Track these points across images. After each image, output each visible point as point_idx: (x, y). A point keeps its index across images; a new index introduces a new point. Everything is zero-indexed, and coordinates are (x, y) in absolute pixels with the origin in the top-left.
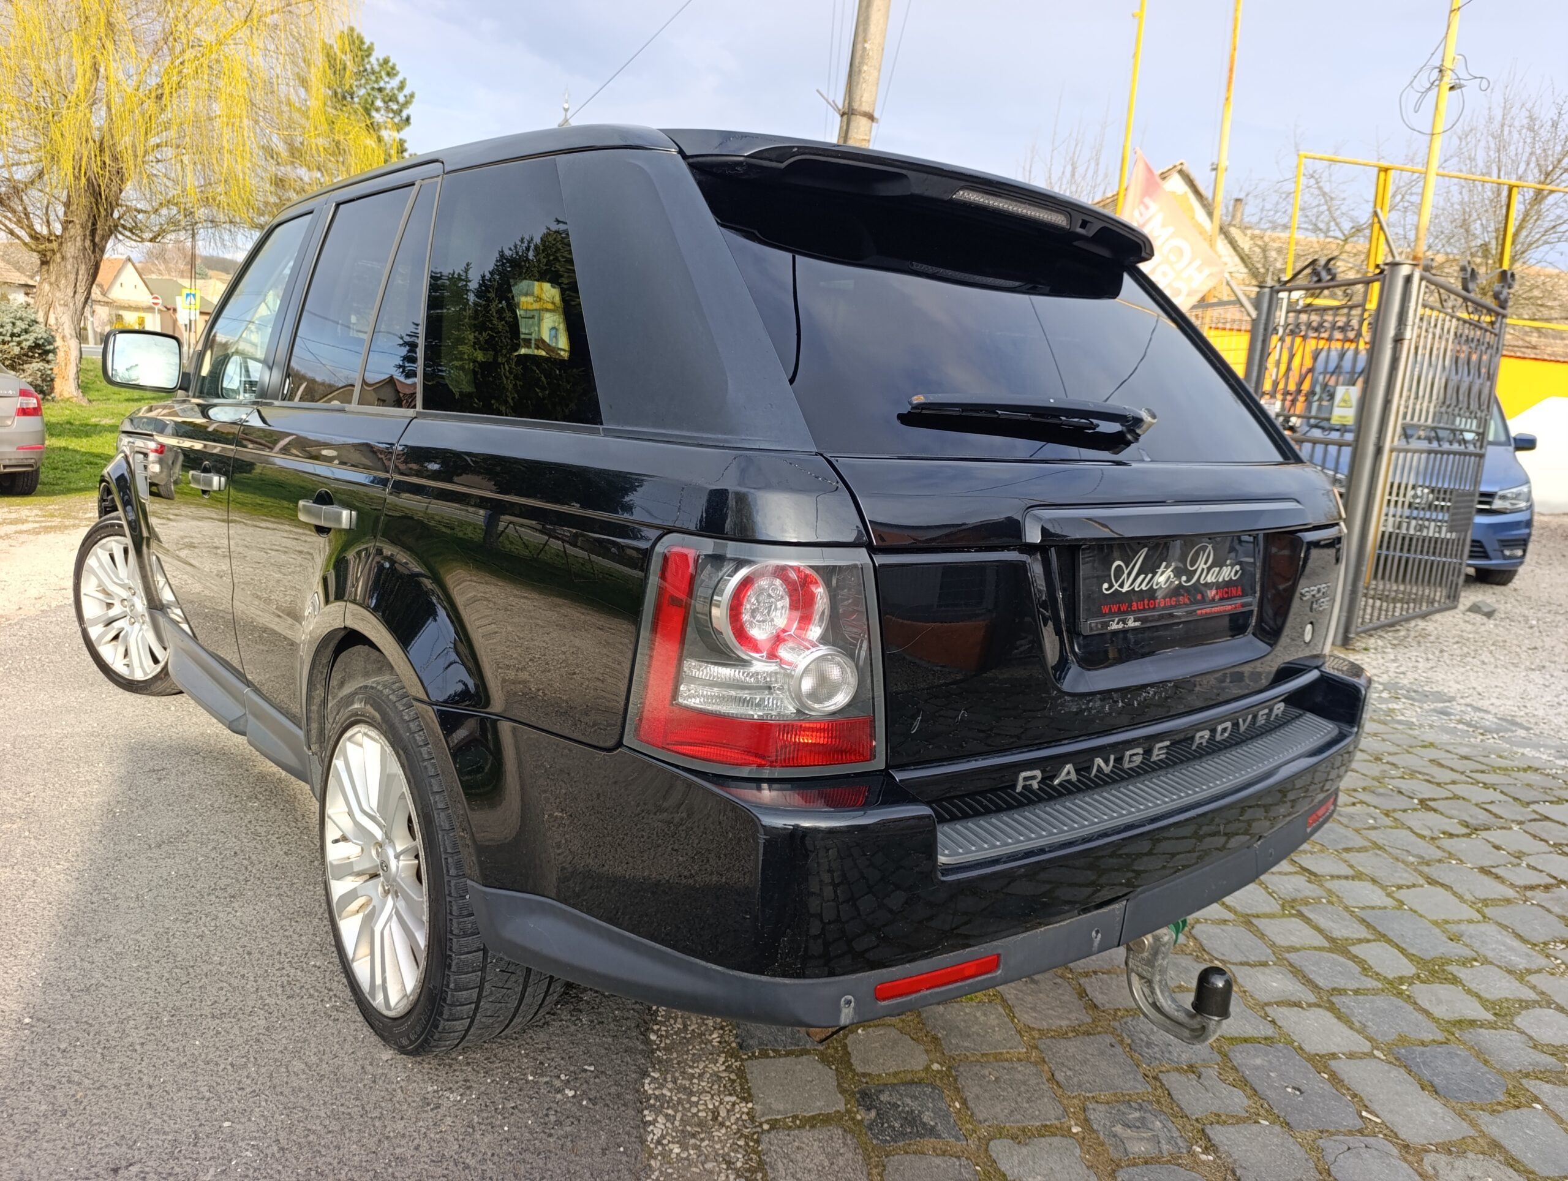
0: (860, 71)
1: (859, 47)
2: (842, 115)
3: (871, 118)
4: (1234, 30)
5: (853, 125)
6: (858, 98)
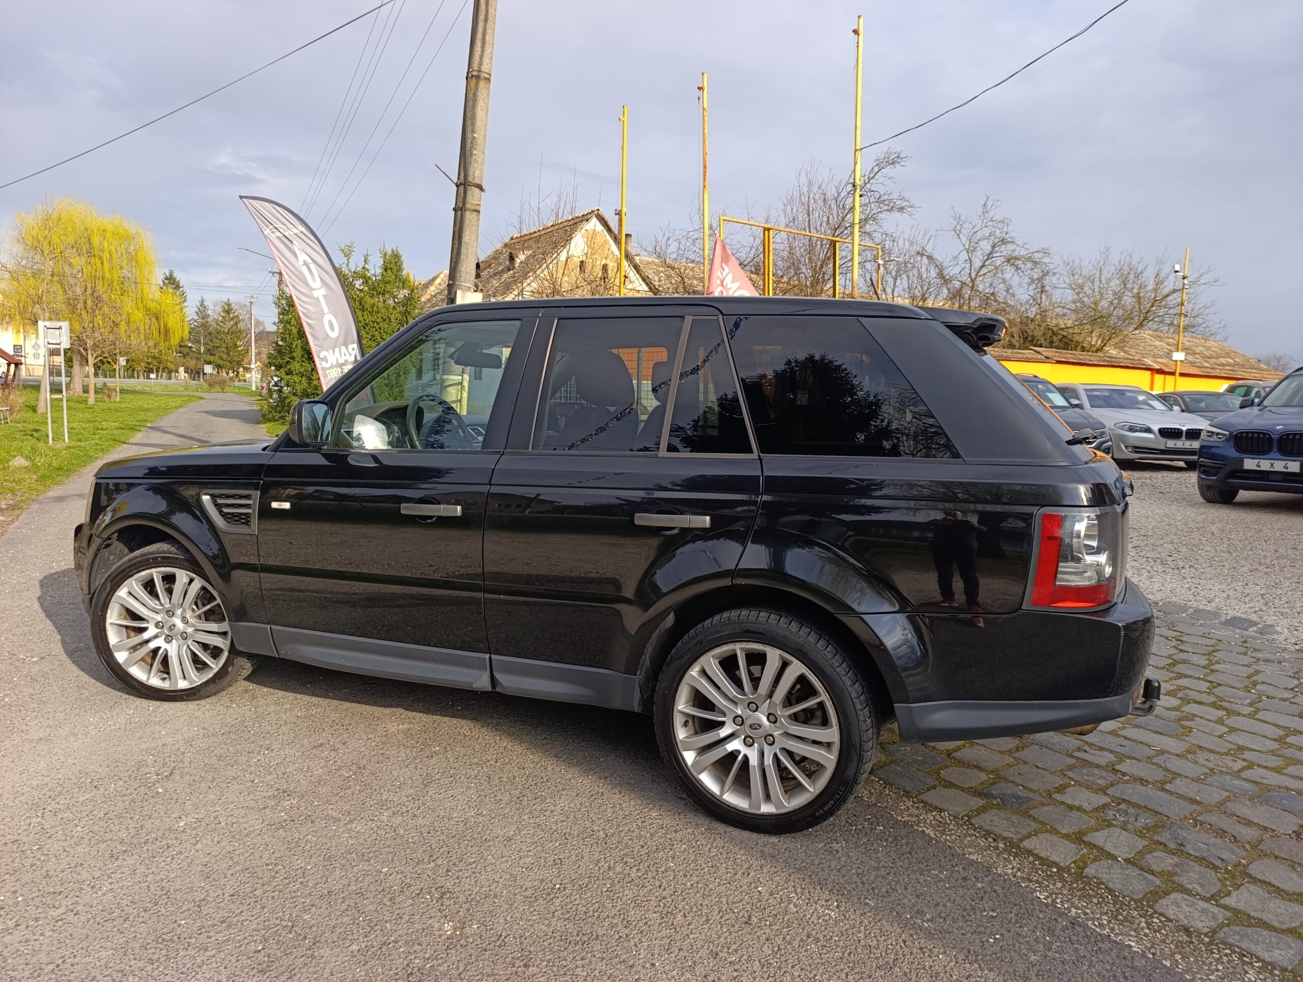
0: (472, 154)
1: (469, 135)
2: (457, 186)
3: (480, 188)
4: (704, 142)
5: (469, 193)
6: (471, 173)
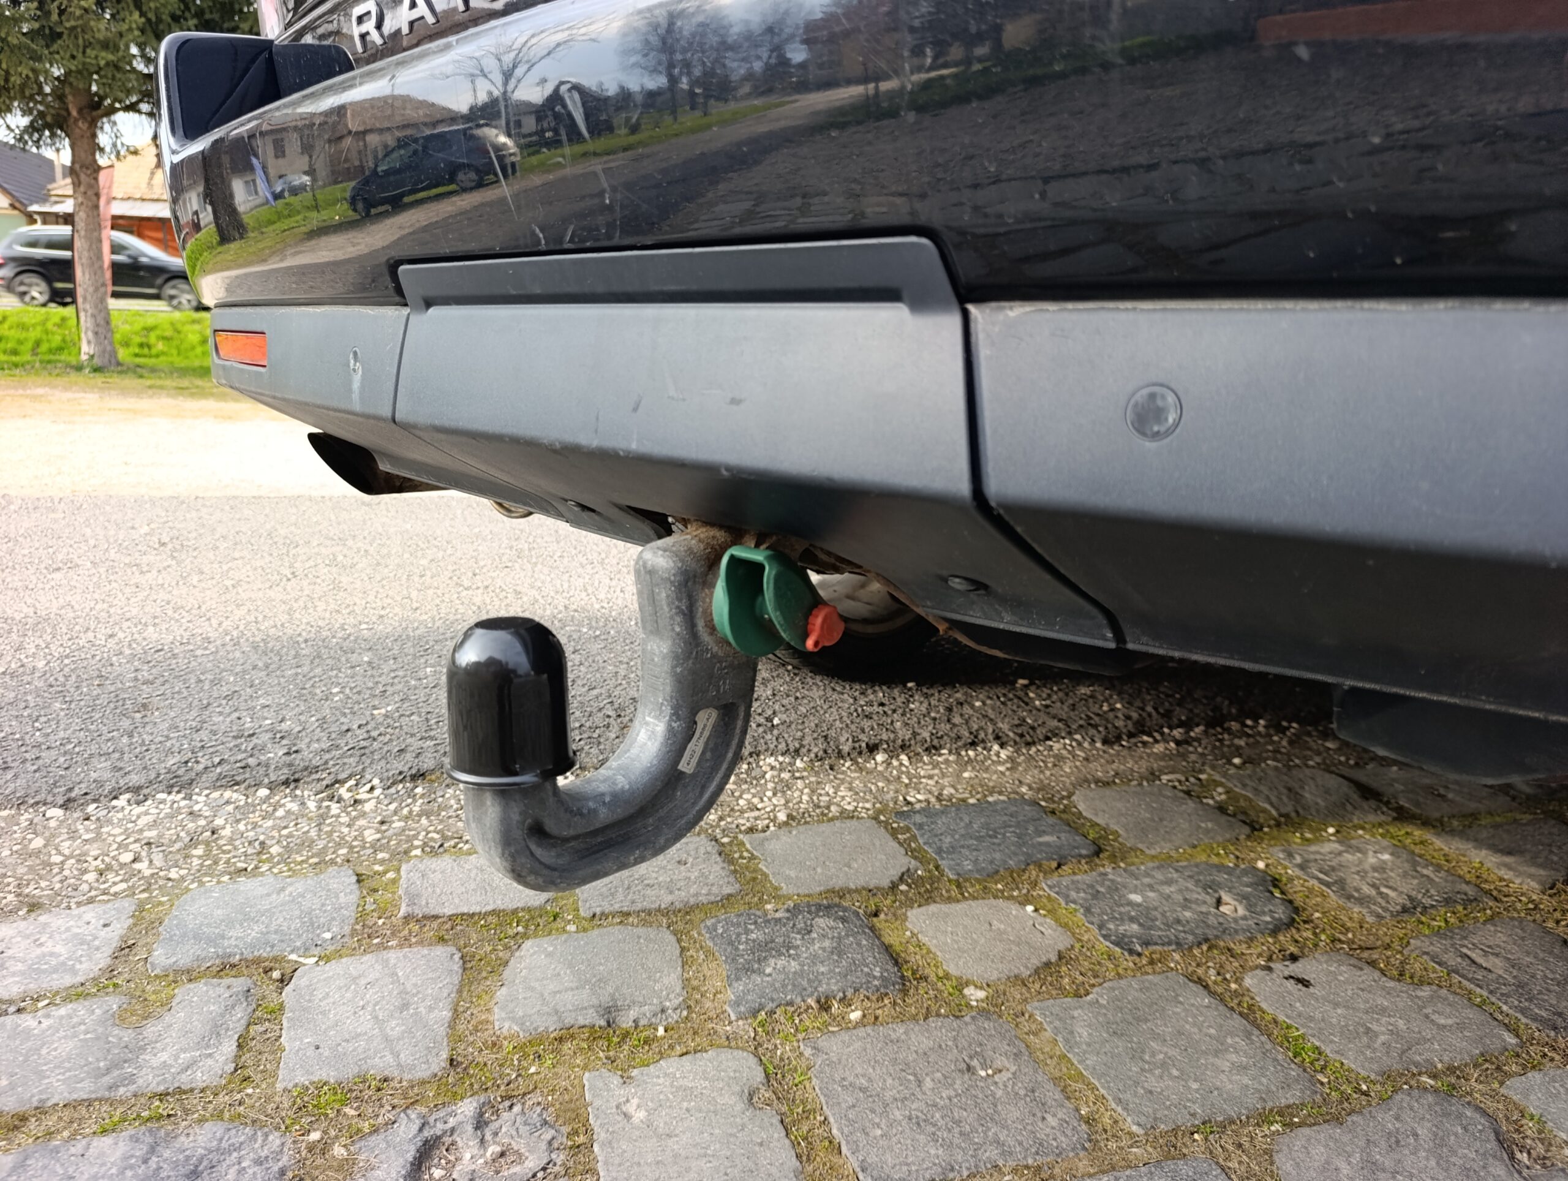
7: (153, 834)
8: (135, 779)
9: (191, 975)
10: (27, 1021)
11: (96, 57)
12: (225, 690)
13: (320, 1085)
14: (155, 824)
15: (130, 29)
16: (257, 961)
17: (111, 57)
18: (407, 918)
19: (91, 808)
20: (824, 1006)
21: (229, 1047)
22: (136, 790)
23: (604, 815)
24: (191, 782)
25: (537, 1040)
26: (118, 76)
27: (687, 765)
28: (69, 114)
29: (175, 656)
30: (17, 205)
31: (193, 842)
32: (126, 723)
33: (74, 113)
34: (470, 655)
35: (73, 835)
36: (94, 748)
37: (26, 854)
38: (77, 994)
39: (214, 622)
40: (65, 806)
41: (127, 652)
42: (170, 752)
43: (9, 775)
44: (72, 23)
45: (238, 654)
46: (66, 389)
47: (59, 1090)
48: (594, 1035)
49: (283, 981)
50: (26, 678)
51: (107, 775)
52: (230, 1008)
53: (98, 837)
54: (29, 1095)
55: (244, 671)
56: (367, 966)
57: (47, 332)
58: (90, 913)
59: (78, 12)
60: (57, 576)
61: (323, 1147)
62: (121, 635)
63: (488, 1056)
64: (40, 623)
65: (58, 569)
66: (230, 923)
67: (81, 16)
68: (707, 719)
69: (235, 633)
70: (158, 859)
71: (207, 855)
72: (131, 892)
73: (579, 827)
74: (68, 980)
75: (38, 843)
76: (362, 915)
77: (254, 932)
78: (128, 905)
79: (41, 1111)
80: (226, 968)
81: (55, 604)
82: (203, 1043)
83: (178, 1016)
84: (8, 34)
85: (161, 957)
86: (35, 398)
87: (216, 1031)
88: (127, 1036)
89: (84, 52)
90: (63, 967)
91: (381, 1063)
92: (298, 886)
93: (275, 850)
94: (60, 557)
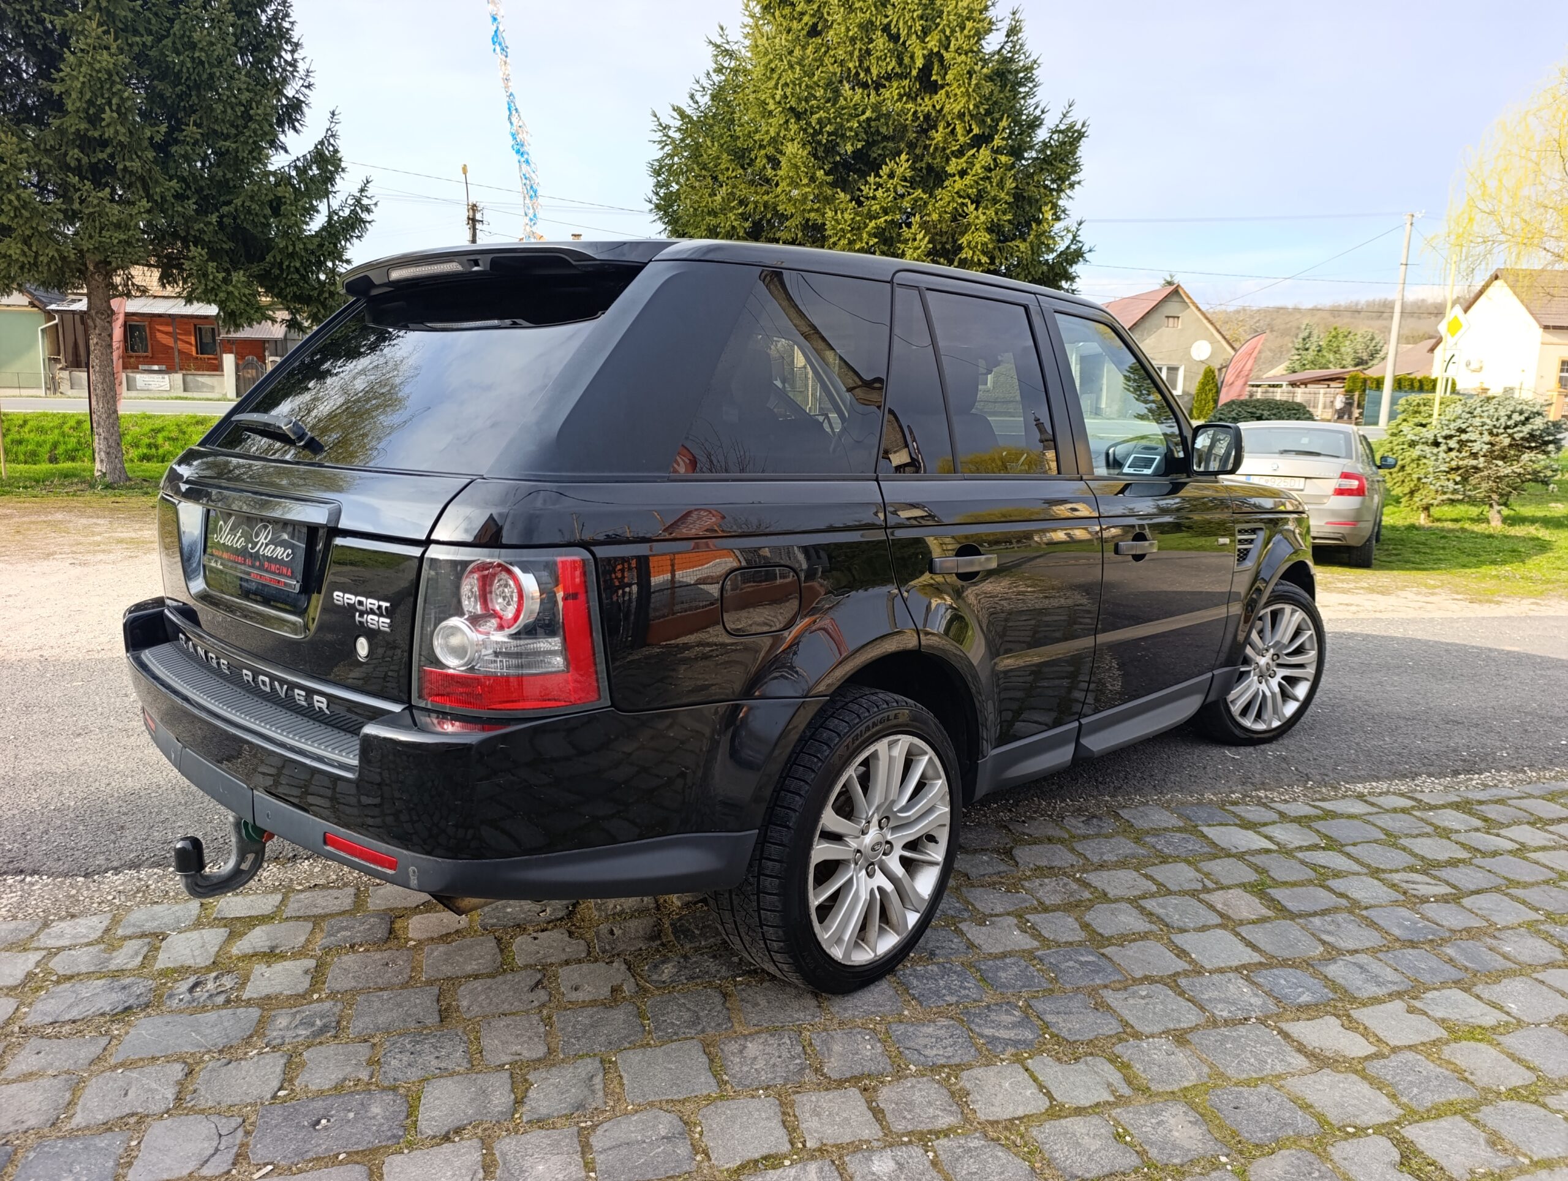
7: (121, 888)
8: (115, 864)
9: (130, 938)
10: (73, 952)
11: (111, 237)
12: (162, 818)
13: (167, 968)
14: (123, 884)
15: (140, 213)
16: (155, 934)
17: (123, 237)
18: (215, 919)
19: (96, 877)
20: (352, 946)
21: (140, 958)
22: (115, 869)
23: (215, 881)
24: (140, 865)
25: (245, 956)
26: (129, 250)
27: (244, 866)
28: (87, 268)
29: (140, 797)
30: (36, 303)
31: (138, 891)
32: (113, 837)
33: (91, 268)
34: (179, 846)
35: (88, 888)
36: (97, 850)
37: (69, 896)
38: (89, 944)
39: (164, 773)
40: (85, 876)
41: (116, 795)
42: (132, 851)
43: (61, 863)
44: (91, 210)
45: (173, 796)
46: (82, 514)
47: (84, 970)
48: (265, 954)
49: (163, 940)
50: (66, 812)
51: (103, 862)
52: (142, 947)
53: (99, 889)
54: (76, 970)
55: (174, 806)
56: (195, 934)
57: (63, 435)
58: (95, 919)
59: (95, 202)
60: (79, 740)
61: (165, 984)
62: (113, 784)
63: (227, 961)
64: (70, 776)
65: (80, 735)
66: (147, 921)
67: (98, 205)
68: (251, 857)
69: (174, 781)
70: (123, 898)
71: (143, 896)
72: (111, 911)
73: (208, 883)
74: (86, 940)
75: (74, 892)
76: (199, 917)
77: (156, 923)
78: (110, 915)
79: (78, 975)
80: (143, 935)
81: (79, 762)
82: (132, 957)
83: (124, 950)
84: (38, 224)
85: (120, 932)
86: (54, 525)
87: (137, 954)
88: (106, 955)
89: (100, 233)
90: (84, 936)
91: (190, 962)
92: (177, 907)
93: (172, 894)
94: (80, 723)
